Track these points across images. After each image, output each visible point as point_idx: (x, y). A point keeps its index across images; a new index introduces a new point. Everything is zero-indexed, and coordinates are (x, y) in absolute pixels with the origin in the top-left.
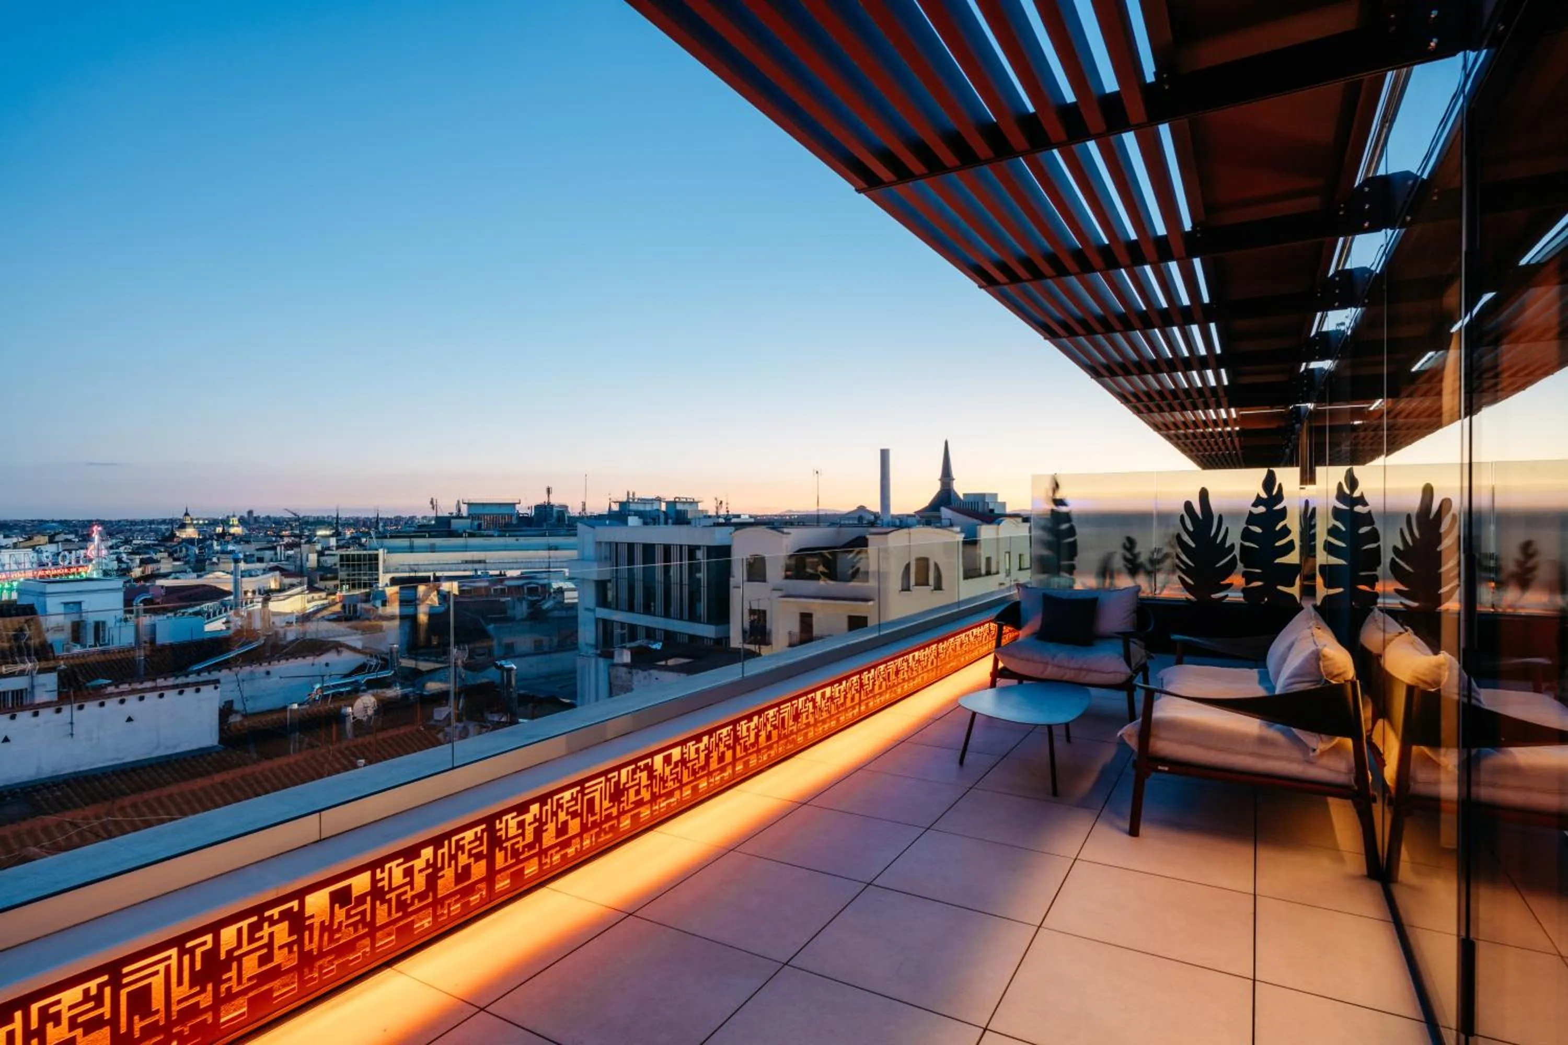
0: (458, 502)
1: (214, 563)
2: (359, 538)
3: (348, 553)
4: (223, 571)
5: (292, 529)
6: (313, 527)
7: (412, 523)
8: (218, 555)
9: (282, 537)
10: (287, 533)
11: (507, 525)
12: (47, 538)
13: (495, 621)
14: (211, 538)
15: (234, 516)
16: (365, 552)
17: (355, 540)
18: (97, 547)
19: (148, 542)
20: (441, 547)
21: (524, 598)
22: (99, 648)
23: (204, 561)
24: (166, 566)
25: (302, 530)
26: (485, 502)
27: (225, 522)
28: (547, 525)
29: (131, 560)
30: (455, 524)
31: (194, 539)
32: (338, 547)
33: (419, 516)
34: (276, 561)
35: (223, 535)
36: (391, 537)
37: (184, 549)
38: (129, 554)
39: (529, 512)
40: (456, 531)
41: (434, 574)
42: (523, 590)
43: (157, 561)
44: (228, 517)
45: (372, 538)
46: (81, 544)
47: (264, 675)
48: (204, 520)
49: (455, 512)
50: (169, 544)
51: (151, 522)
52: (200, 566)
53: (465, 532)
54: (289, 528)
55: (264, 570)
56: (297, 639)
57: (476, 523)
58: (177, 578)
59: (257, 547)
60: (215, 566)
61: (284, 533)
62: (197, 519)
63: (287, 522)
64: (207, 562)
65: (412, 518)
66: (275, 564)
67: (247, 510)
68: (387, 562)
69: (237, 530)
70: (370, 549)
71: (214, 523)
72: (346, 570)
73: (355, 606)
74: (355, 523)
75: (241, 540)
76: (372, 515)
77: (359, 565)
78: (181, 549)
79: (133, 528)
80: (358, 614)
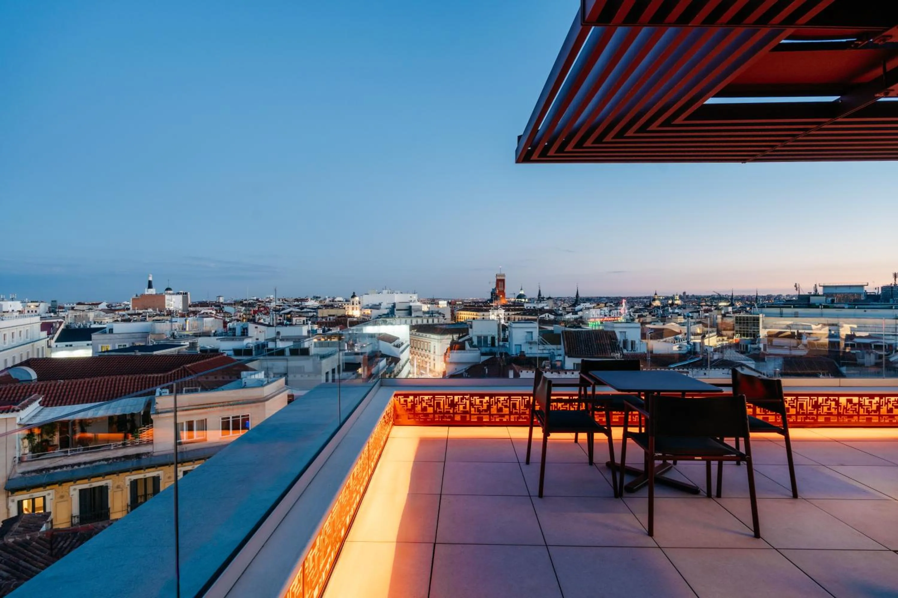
0: (816, 285)
1: (669, 319)
2: (745, 308)
3: (740, 316)
4: (675, 322)
5: (706, 302)
6: (717, 301)
7: (779, 299)
8: (671, 314)
9: (702, 306)
10: (704, 304)
11: (855, 300)
12: (604, 305)
13: (847, 365)
14: (667, 306)
15: (677, 295)
16: (751, 316)
17: (743, 308)
18: (624, 309)
19: (641, 307)
20: (802, 314)
21: (872, 352)
22: (632, 352)
23: (665, 317)
24: (649, 319)
25: (711, 302)
26: (837, 285)
27: (673, 298)
28: (894, 300)
29: (634, 315)
30: (813, 300)
31: (660, 306)
32: (734, 313)
33: (784, 294)
34: (700, 318)
35: (672, 304)
36: (768, 307)
37: (656, 311)
38: (634, 312)
39: (876, 291)
40: (814, 304)
41: (798, 331)
42: (871, 347)
43: (645, 316)
44: (674, 295)
45: (755, 307)
46: (616, 307)
47: (703, 374)
48: (663, 297)
49: (813, 292)
50: (649, 308)
51: (640, 298)
52: (664, 319)
53: (821, 305)
54: (704, 301)
55: (694, 323)
56: (718, 359)
57: (830, 299)
58: (654, 325)
59: (690, 311)
60: (670, 320)
61: (702, 304)
62: (660, 297)
63: (703, 298)
64: (667, 317)
65: (779, 296)
66: (699, 320)
67: (683, 291)
68: (765, 322)
69: (678, 302)
70: (754, 314)
71: (667, 298)
72: (740, 326)
73: (747, 346)
74: (742, 299)
75: (681, 307)
76: (753, 294)
77: (747, 323)
78: (655, 311)
79: (633, 300)
80: (749, 350)
